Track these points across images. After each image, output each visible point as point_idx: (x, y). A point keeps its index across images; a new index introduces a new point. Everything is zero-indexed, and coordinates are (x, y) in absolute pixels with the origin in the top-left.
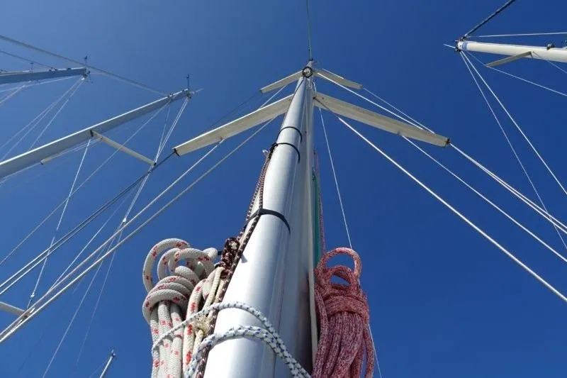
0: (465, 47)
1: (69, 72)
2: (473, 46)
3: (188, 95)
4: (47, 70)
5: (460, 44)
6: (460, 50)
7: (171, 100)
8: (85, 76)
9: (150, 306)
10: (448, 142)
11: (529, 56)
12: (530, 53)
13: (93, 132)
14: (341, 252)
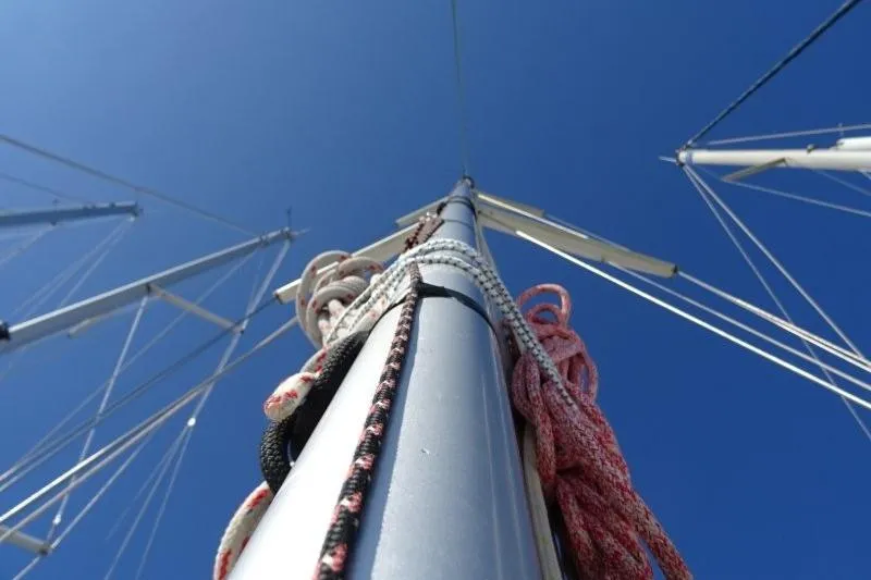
0: (689, 160)
1: (113, 210)
2: (702, 156)
3: (288, 236)
4: (80, 206)
5: (683, 156)
6: (682, 165)
7: (265, 244)
8: (135, 214)
9: (317, 307)
10: (675, 271)
11: (783, 165)
12: (783, 160)
13: (152, 286)
14: (544, 290)
